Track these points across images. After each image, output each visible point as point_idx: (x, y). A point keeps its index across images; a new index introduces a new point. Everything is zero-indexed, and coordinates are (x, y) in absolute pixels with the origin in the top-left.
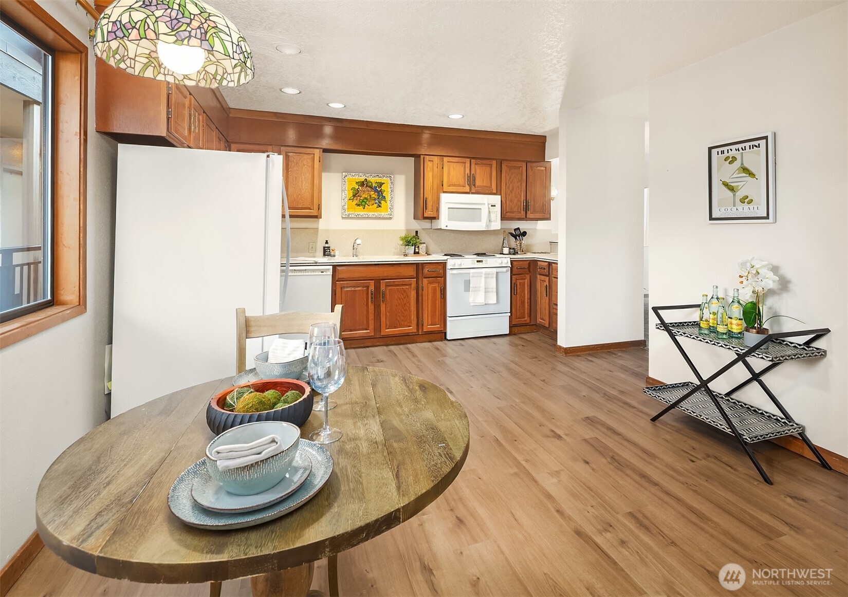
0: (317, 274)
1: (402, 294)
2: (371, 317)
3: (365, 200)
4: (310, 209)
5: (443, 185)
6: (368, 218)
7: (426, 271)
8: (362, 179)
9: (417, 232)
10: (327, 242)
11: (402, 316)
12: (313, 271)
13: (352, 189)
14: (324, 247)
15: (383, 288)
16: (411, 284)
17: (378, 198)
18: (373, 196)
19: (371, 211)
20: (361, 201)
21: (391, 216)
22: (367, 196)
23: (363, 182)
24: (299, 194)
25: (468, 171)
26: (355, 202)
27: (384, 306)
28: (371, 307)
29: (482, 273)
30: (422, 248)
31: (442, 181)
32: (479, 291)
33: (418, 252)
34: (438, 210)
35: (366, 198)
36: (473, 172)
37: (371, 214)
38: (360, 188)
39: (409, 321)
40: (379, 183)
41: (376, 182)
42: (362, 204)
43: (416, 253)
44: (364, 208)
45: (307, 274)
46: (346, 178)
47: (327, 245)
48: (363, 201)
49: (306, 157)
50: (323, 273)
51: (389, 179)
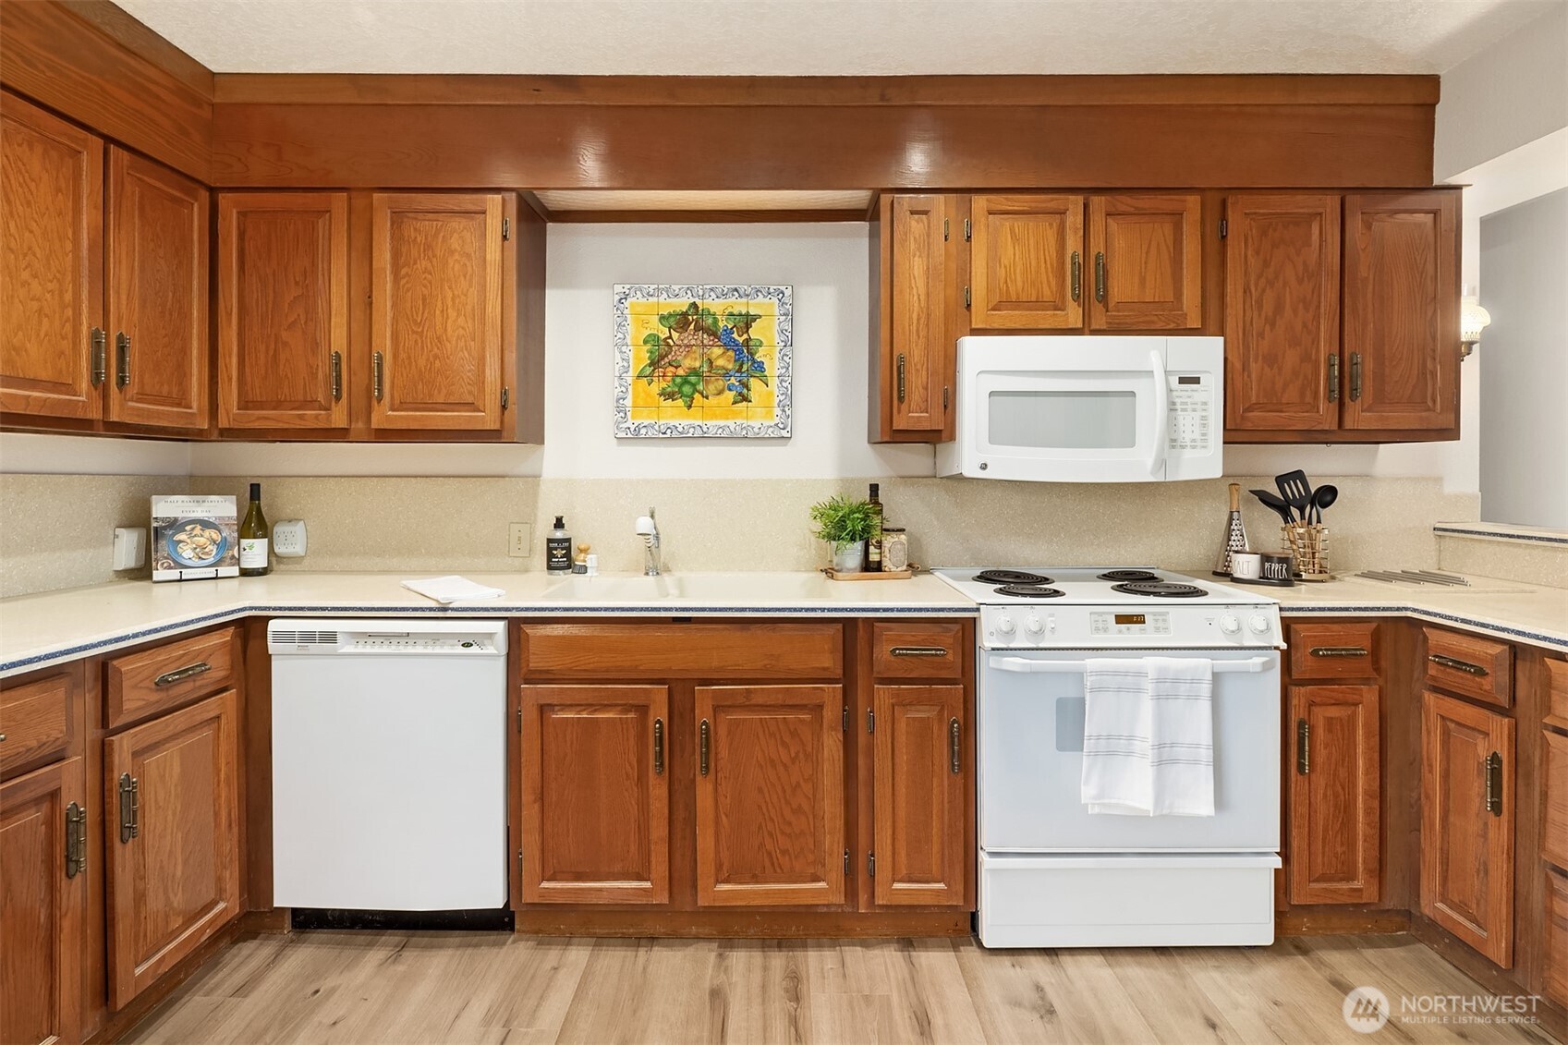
0: (446, 650)
1: (784, 744)
2: (659, 830)
3: (693, 379)
4: (471, 406)
5: (969, 306)
6: (704, 438)
7: (883, 652)
8: (682, 304)
9: (874, 489)
10: (559, 524)
11: (783, 833)
12: (436, 638)
13: (645, 342)
14: (550, 541)
15: (703, 715)
16: (821, 707)
17: (739, 370)
18: (720, 362)
19: (715, 417)
20: (678, 380)
21: (784, 433)
22: (697, 364)
23: (685, 315)
24: (436, 357)
25: (1073, 244)
26: (655, 388)
27: (710, 787)
28: (658, 791)
29: (1140, 674)
30: (893, 550)
31: (969, 291)
32: (1129, 754)
33: (880, 563)
34: (949, 403)
35: (694, 372)
36: (1097, 246)
37: (712, 425)
38: (675, 335)
39: (811, 858)
40: (740, 315)
41: (731, 314)
42: (685, 389)
43: (870, 567)
44: (689, 407)
45: (410, 650)
46: (627, 304)
47: (559, 534)
48: (685, 382)
49: (456, 223)
50: (474, 650)
51: (775, 300)
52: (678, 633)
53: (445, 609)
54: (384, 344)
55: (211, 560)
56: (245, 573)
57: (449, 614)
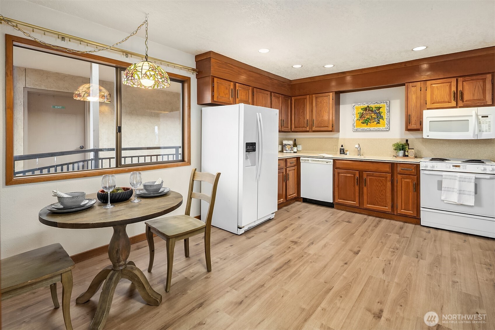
0: (324, 163)
1: (380, 183)
2: (357, 194)
3: (368, 120)
4: (327, 127)
5: (426, 104)
6: (370, 131)
7: (399, 169)
8: (366, 106)
9: (407, 141)
10: (342, 146)
11: (379, 198)
12: (323, 161)
13: (358, 114)
14: (340, 149)
15: (365, 176)
16: (387, 177)
17: (378, 118)
18: (373, 116)
19: (372, 127)
20: (365, 120)
21: (387, 129)
22: (369, 117)
23: (366, 108)
24: (322, 119)
25: (454, 89)
26: (360, 122)
27: (366, 188)
28: (357, 188)
29: (456, 176)
30: (411, 153)
31: (426, 101)
32: (453, 191)
33: (408, 155)
34: (421, 123)
35: (368, 118)
36: (460, 88)
37: (372, 128)
38: (364, 112)
39: (384, 203)
40: (378, 107)
41: (376, 107)
42: (366, 122)
43: (405, 156)
44: (367, 125)
45: (319, 163)
46: (355, 107)
47: (342, 148)
48: (366, 120)
49: (325, 98)
50: (328, 163)
51: (385, 104)
52: (361, 163)
53: (324, 157)
54: (314, 118)
55: (290, 150)
56: (294, 152)
57: (324, 158)
